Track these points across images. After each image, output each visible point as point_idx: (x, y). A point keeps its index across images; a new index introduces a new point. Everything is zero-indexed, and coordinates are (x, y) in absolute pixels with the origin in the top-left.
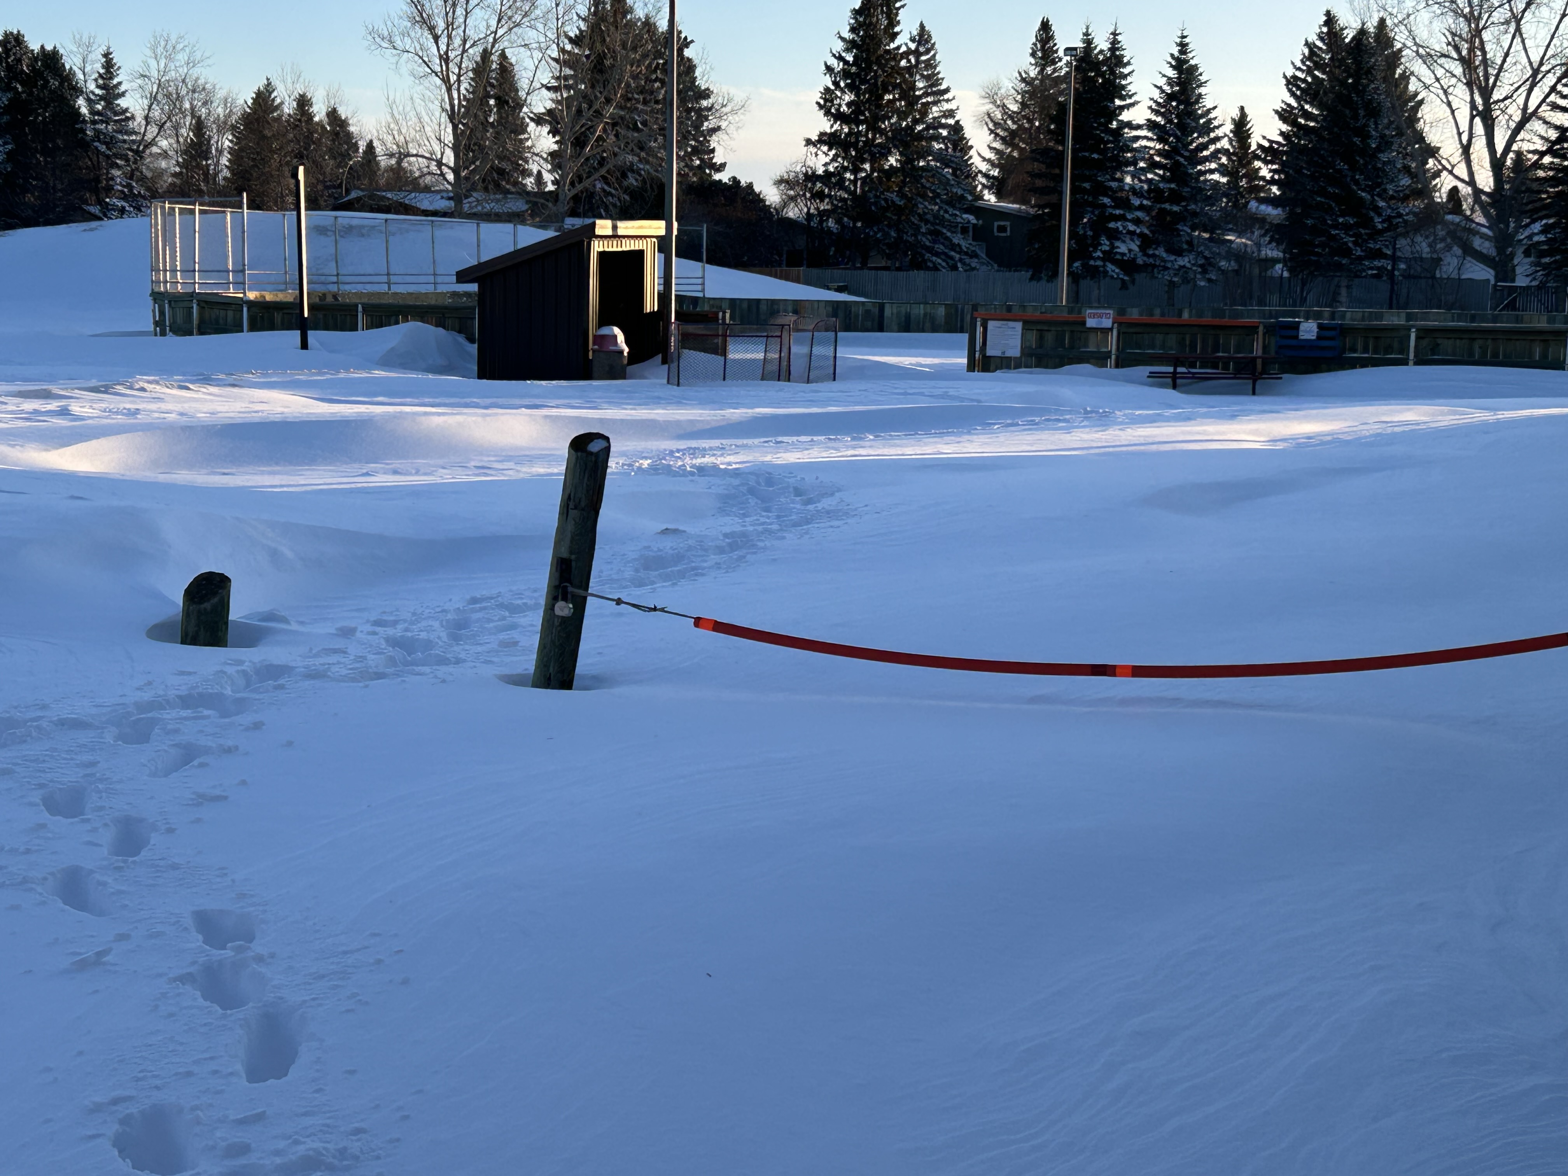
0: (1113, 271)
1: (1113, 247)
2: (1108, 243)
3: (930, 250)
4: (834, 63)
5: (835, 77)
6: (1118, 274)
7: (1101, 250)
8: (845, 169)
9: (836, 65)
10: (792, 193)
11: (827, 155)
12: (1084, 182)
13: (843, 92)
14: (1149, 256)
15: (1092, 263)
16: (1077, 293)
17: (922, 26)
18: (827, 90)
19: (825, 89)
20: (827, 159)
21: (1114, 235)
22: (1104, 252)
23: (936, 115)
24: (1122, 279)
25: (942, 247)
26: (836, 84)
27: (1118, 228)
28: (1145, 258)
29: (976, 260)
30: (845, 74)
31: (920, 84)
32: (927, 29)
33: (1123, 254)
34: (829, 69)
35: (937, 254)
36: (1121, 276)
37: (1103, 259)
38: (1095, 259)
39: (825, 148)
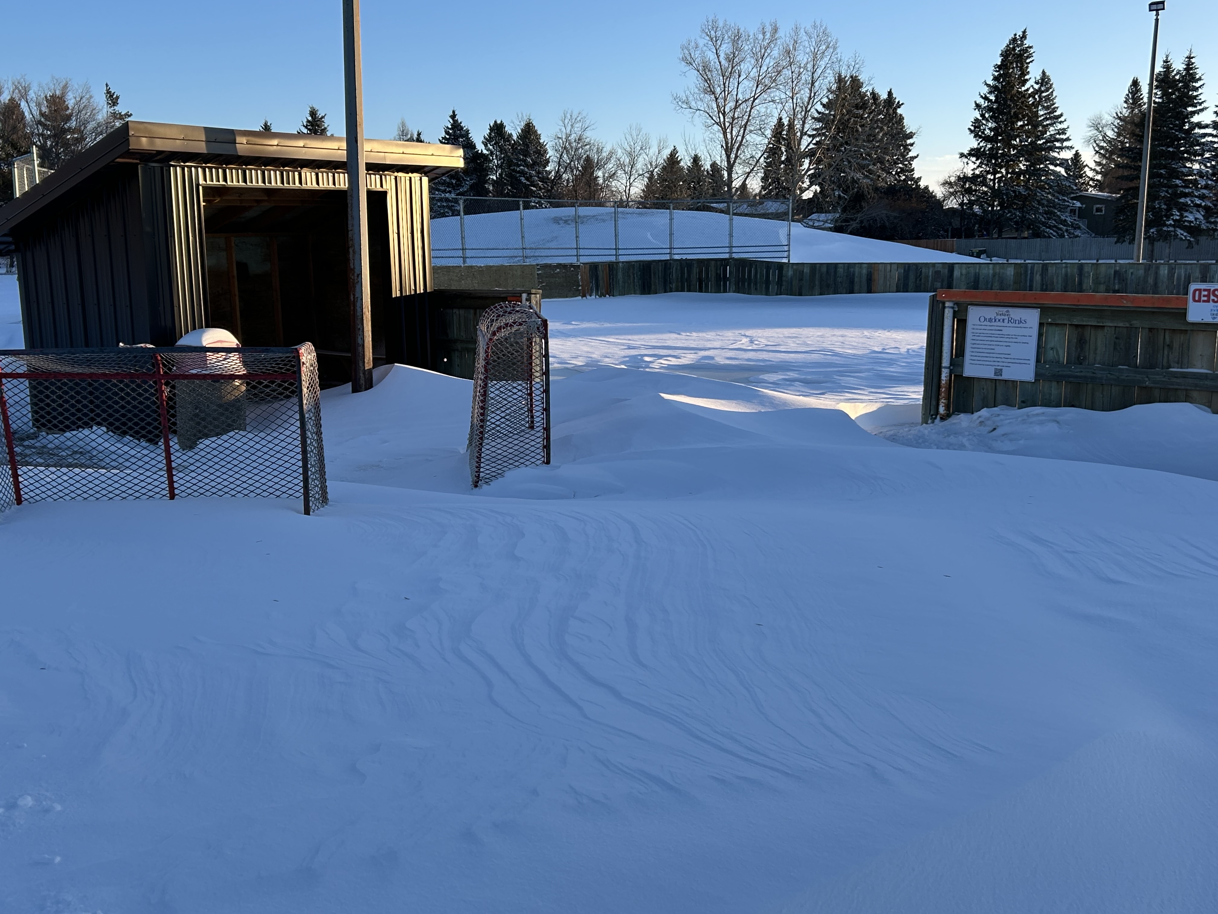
0: (1182, 235)
1: (1181, 216)
2: (1178, 214)
3: (1044, 224)
4: (981, 101)
5: (982, 111)
6: (1185, 237)
7: (1173, 219)
8: (988, 172)
9: (983, 103)
10: (951, 190)
11: (975, 163)
12: (1161, 169)
13: (987, 120)
14: (1211, 223)
15: (1165, 229)
16: (1152, 251)
17: (1044, 73)
18: (977, 120)
19: (975, 120)
20: (975, 166)
21: (1183, 208)
22: (1174, 220)
23: (1052, 133)
24: (1189, 240)
25: (1054, 222)
26: (983, 115)
27: (1187, 202)
28: (1208, 225)
29: (1079, 231)
30: (989, 109)
31: (1041, 113)
32: (1047, 74)
33: (1191, 222)
34: (978, 106)
35: (1050, 227)
36: (1188, 238)
37: (1173, 226)
38: (1168, 226)
39: (974, 159)
